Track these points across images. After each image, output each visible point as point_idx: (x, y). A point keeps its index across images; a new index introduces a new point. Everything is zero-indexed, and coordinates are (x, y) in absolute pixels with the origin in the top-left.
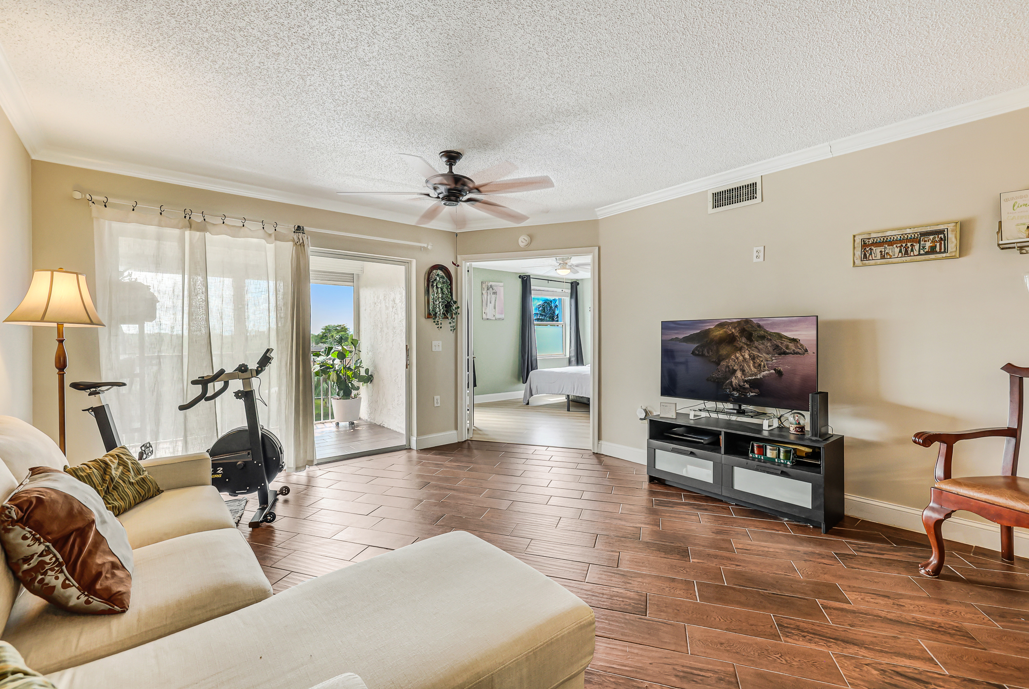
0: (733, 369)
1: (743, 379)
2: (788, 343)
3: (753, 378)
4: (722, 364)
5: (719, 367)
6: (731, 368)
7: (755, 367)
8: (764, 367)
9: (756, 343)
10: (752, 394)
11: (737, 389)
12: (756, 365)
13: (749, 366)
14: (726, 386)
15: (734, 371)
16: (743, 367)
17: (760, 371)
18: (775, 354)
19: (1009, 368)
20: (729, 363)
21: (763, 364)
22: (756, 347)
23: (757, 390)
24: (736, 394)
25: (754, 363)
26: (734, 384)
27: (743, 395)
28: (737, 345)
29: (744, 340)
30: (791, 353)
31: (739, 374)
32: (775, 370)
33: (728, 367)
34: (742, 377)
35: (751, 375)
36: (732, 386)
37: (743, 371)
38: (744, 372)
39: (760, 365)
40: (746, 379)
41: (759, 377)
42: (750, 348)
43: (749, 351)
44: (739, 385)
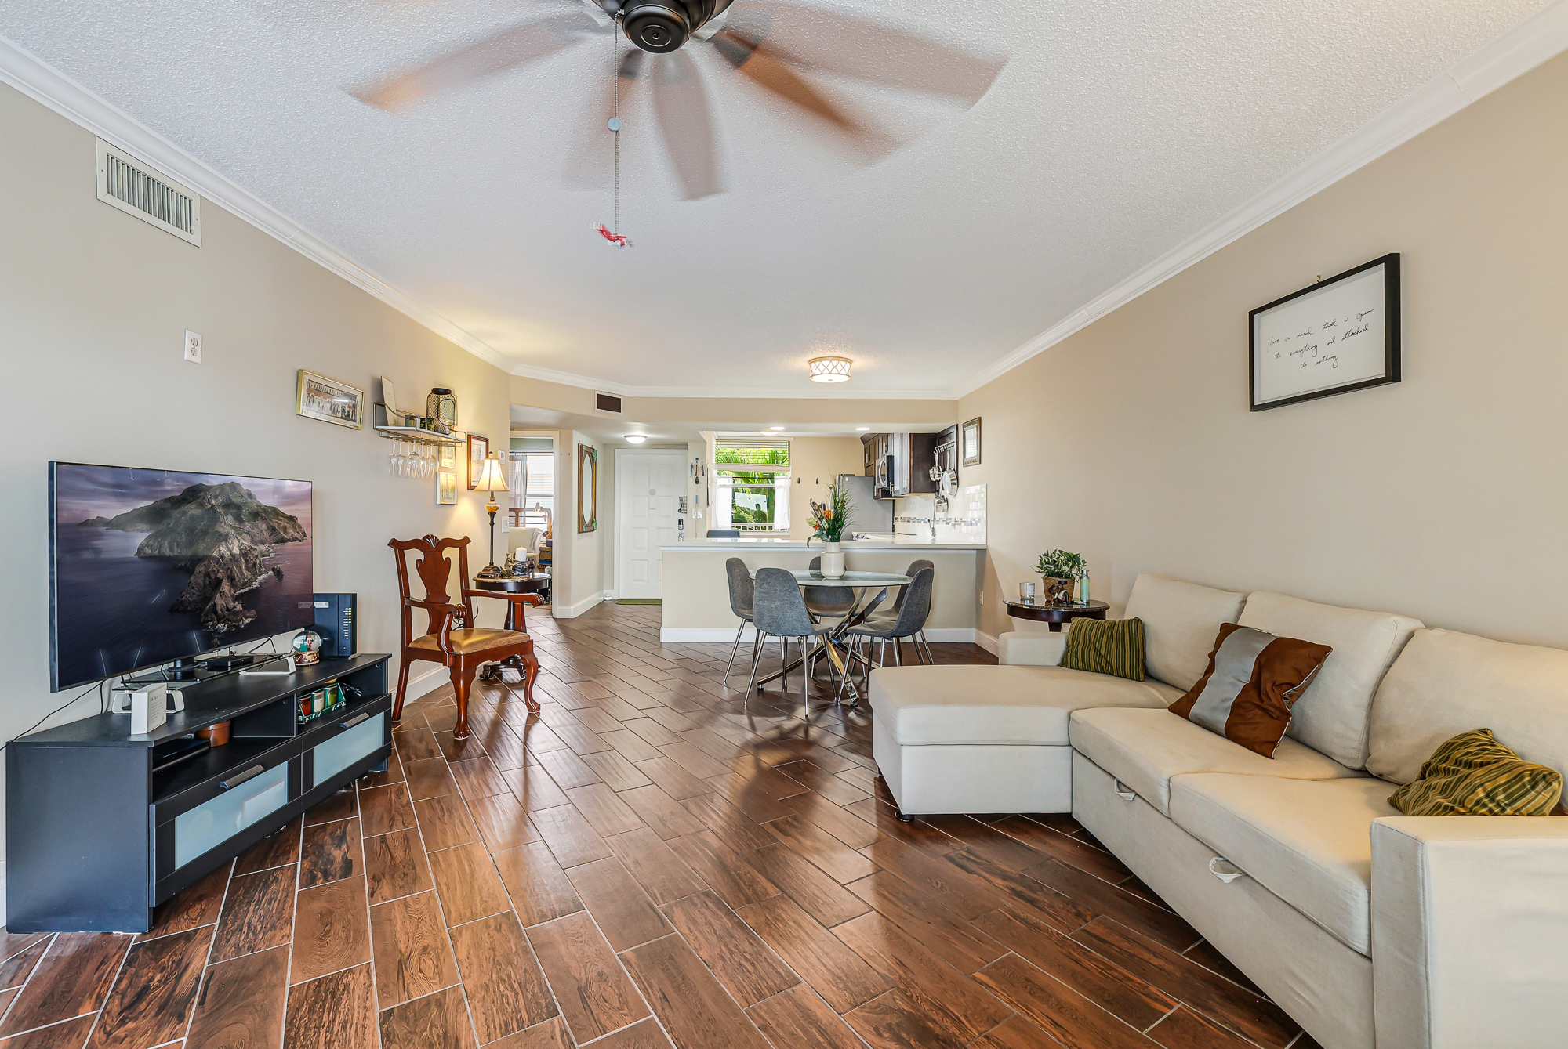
0: (216, 578)
1: (232, 596)
2: (286, 524)
3: (247, 589)
4: (197, 570)
5: (192, 578)
6: (213, 576)
7: (248, 569)
8: (260, 567)
9: (248, 526)
10: (247, 621)
11: (225, 617)
12: (250, 565)
13: (240, 569)
14: (206, 615)
15: (219, 582)
16: (231, 572)
17: (256, 575)
18: (272, 544)
19: (394, 543)
20: (208, 567)
21: (258, 562)
22: (247, 533)
23: (253, 612)
24: (222, 628)
25: (247, 561)
26: (218, 608)
27: (234, 626)
28: (221, 530)
29: (230, 520)
30: (289, 540)
31: (226, 586)
32: (273, 570)
33: (208, 575)
34: (230, 591)
35: (243, 585)
36: (215, 612)
37: (232, 579)
38: (234, 582)
39: (254, 564)
40: (237, 593)
41: (254, 587)
42: (240, 535)
43: (239, 540)
44: (228, 609)
